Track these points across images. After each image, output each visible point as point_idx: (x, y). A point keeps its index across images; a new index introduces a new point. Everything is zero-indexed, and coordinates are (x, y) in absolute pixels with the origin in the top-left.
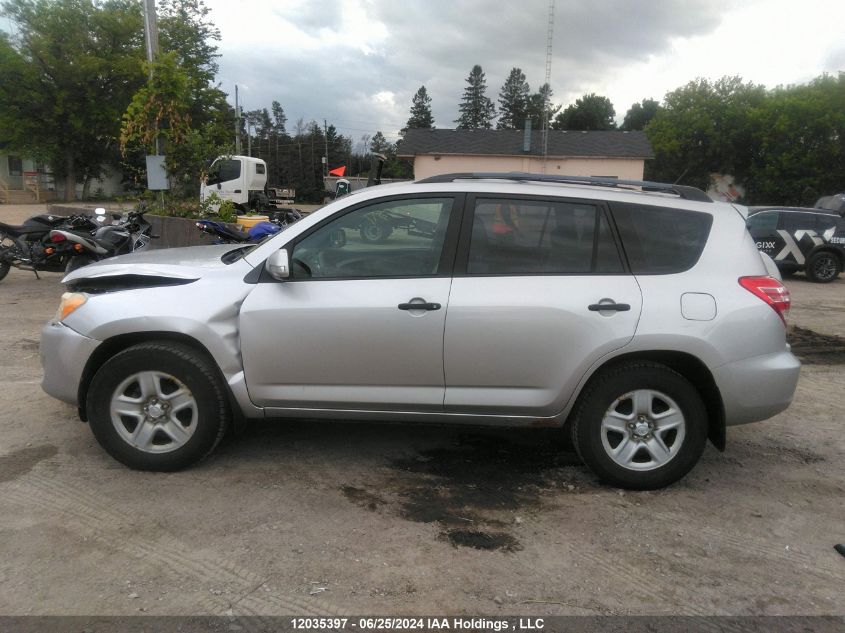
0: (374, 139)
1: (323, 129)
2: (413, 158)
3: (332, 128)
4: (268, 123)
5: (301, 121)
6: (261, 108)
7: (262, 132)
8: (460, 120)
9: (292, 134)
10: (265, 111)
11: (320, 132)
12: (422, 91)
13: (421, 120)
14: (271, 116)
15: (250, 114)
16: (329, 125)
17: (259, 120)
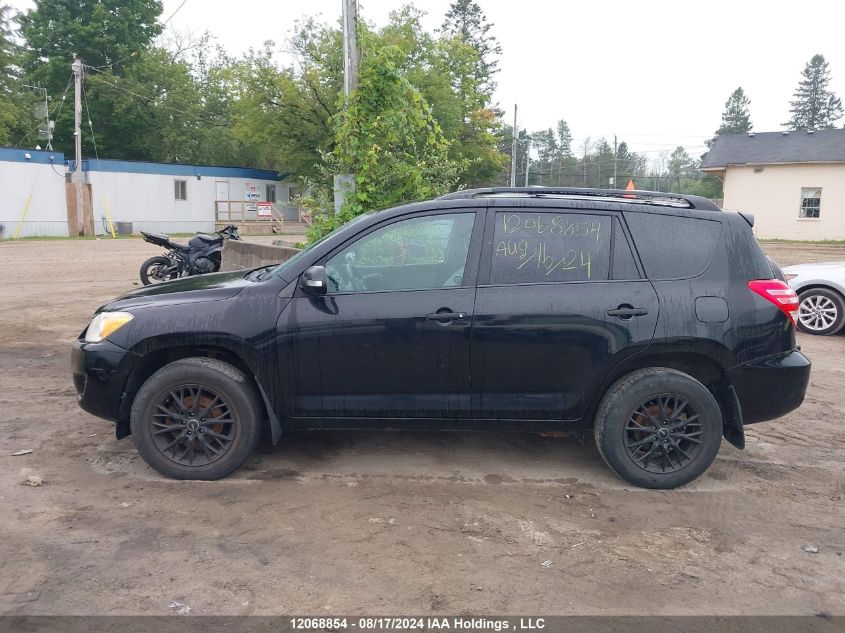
0: (673, 155)
1: (612, 146)
2: (725, 171)
3: (623, 145)
4: (553, 145)
5: (589, 138)
6: (546, 128)
7: (545, 155)
8: (791, 123)
9: (579, 155)
10: (551, 132)
11: (610, 149)
12: (738, 93)
13: (736, 128)
14: (557, 137)
15: (535, 135)
16: (619, 142)
17: (543, 141)
